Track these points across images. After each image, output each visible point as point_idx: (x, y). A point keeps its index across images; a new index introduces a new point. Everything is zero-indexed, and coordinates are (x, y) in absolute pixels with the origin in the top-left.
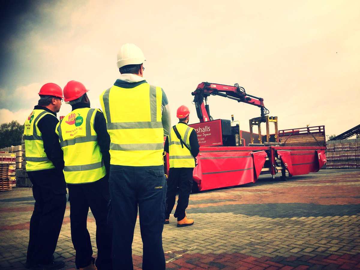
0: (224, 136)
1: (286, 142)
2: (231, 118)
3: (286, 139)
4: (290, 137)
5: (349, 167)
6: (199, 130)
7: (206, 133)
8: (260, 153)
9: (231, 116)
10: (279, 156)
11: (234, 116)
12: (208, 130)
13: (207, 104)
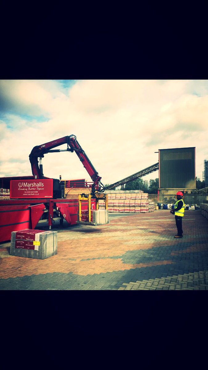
0: (54, 191)
1: (69, 193)
2: (59, 178)
3: (68, 191)
4: (72, 189)
5: (114, 211)
6: (33, 185)
7: (39, 187)
8: (39, 206)
9: (59, 176)
10: (57, 208)
11: (61, 176)
12: (42, 185)
13: (41, 164)
